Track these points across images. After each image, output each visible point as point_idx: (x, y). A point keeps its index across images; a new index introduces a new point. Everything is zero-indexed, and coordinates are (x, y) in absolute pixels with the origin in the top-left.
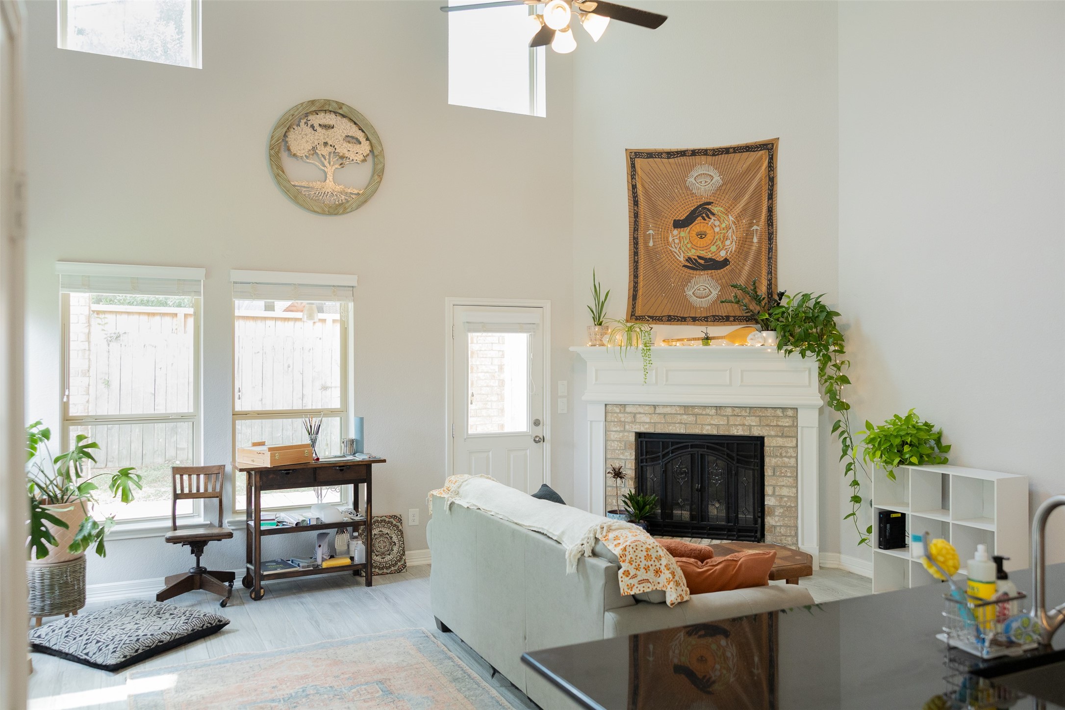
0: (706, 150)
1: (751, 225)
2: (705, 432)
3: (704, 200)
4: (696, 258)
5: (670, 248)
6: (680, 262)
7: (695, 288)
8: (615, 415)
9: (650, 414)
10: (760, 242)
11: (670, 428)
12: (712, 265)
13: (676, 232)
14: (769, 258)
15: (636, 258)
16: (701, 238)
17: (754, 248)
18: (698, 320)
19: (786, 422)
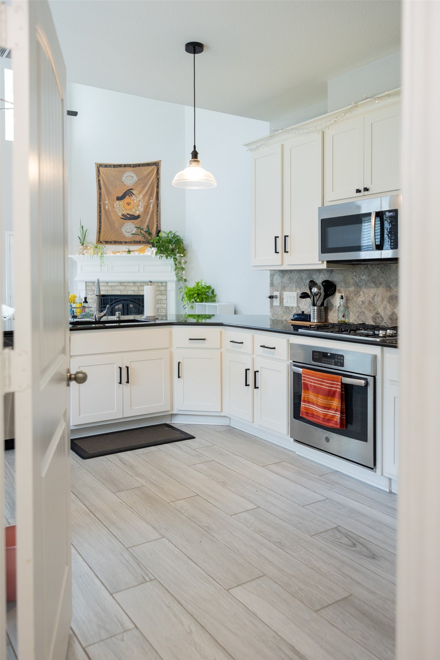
0: (130, 165)
1: (149, 199)
2: (129, 294)
3: (130, 188)
4: (126, 214)
5: (115, 210)
6: (119, 216)
7: (126, 228)
8: (90, 287)
9: (105, 286)
10: (153, 207)
11: (114, 292)
12: (133, 218)
13: (117, 202)
14: (157, 215)
15: (100, 214)
16: (128, 205)
17: (151, 210)
18: (127, 243)
19: (162, 288)
